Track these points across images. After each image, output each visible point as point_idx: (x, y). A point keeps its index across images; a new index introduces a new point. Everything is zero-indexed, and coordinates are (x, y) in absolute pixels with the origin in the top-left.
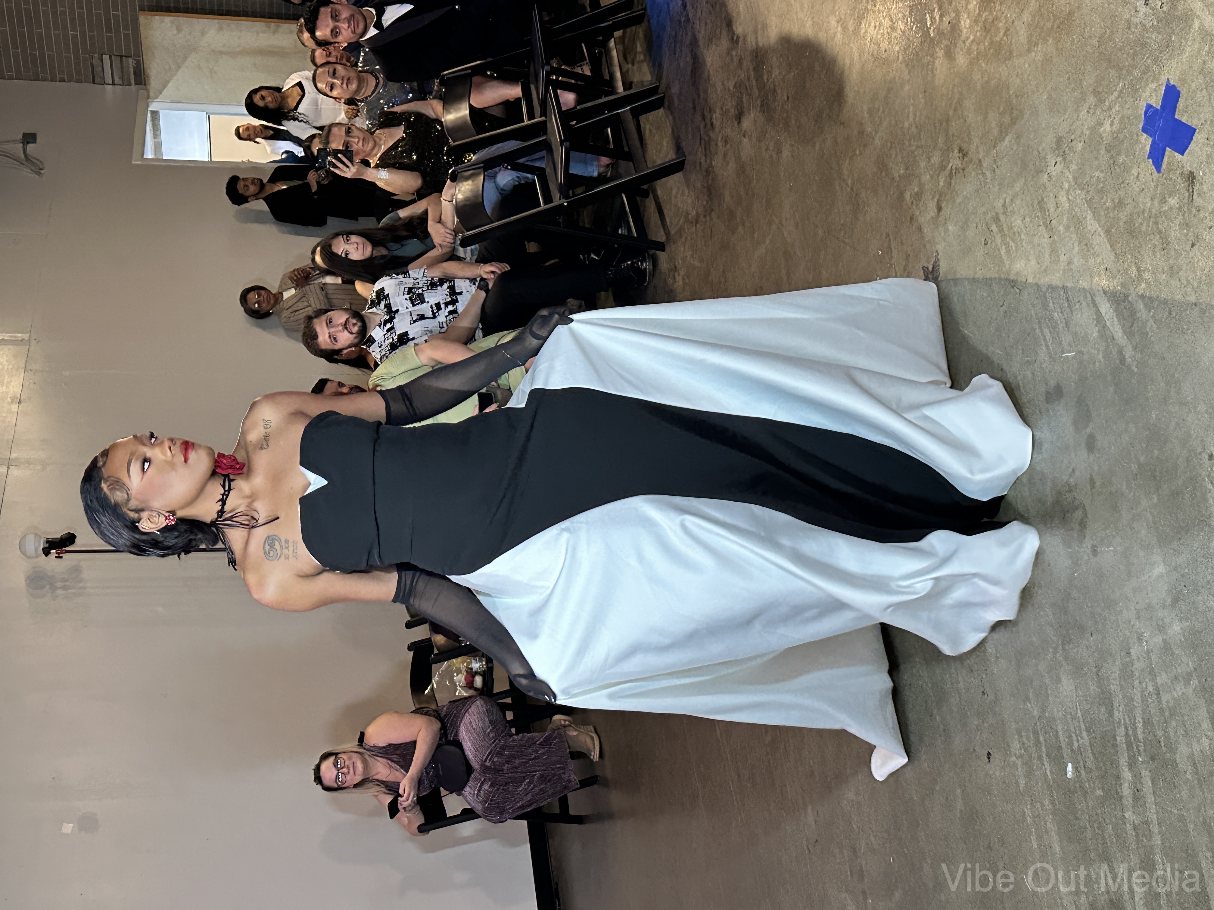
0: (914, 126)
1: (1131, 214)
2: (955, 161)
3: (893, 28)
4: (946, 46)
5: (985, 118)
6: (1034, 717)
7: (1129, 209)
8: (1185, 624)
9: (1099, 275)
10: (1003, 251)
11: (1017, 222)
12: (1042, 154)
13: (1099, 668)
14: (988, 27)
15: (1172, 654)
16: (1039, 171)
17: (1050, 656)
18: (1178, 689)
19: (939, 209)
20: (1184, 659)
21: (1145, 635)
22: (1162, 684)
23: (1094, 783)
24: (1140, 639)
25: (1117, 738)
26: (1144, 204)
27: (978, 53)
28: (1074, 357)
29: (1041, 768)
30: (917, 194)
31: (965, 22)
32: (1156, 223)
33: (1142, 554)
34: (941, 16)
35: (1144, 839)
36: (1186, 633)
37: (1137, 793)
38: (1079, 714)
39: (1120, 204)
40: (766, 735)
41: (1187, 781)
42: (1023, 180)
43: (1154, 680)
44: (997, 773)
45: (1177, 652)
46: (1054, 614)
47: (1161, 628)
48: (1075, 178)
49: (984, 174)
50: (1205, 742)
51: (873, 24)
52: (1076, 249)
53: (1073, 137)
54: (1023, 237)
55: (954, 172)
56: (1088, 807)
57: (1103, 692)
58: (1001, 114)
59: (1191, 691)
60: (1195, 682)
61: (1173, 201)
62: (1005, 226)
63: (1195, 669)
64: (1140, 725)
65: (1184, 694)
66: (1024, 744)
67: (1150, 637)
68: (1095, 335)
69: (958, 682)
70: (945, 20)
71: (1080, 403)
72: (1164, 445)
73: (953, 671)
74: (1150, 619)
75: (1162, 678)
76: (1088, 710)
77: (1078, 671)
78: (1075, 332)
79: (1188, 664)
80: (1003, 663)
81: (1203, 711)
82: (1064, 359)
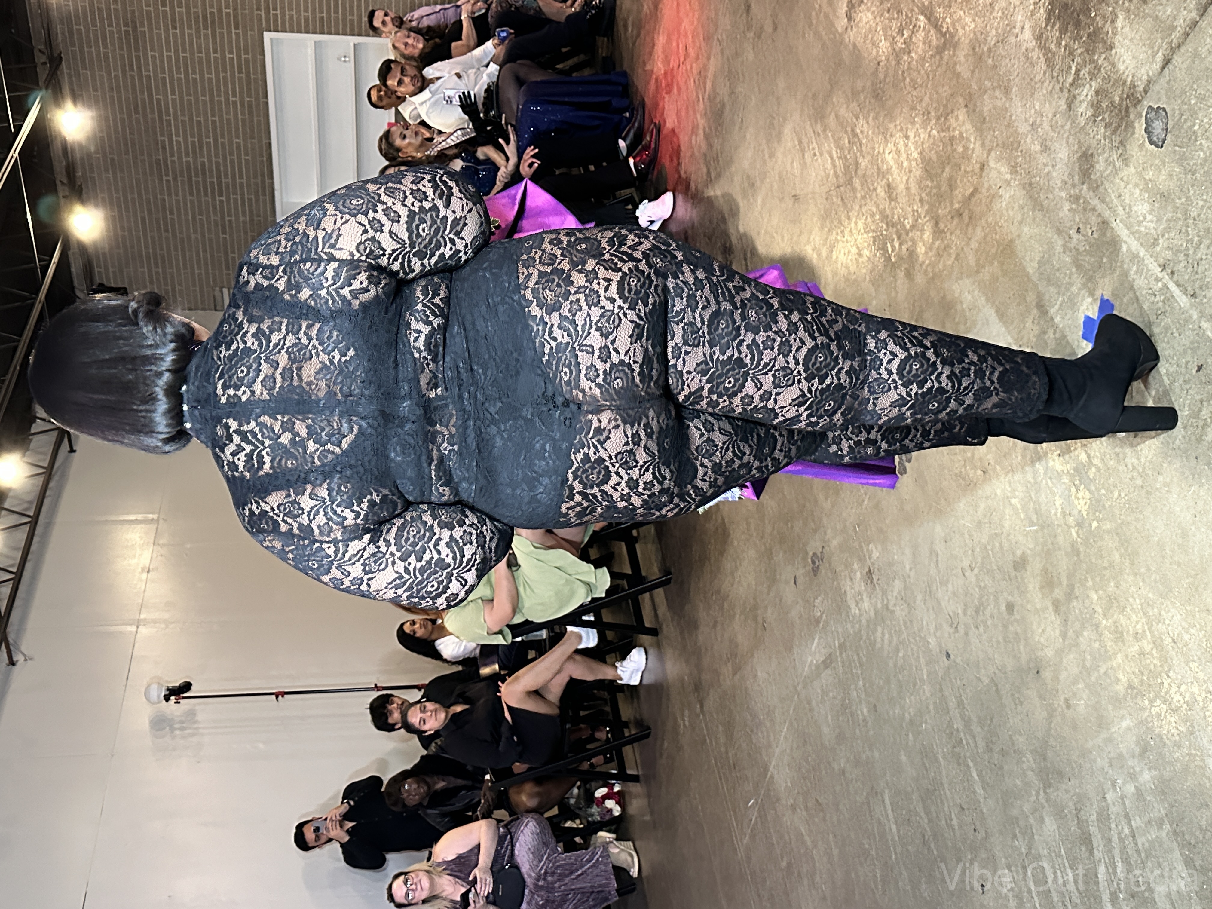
3: (860, 255)
4: (906, 269)
6: (1022, 853)
8: (1154, 773)
9: (1054, 460)
13: (1078, 811)
14: (941, 253)
15: (1145, 800)
17: (1033, 798)
18: (1152, 833)
21: (1118, 781)
22: (1137, 828)
24: (1114, 785)
27: (934, 274)
28: (1037, 531)
29: (1031, 900)
31: (921, 249)
33: (1110, 707)
34: (901, 244)
36: (1156, 781)
38: (1063, 852)
40: (782, 858)
43: (1129, 823)
44: (991, 904)
45: (1149, 799)
46: (1035, 760)
47: (1133, 776)
51: (842, 252)
57: (1083, 834)
59: (1164, 834)
60: (1167, 827)
63: (1166, 814)
64: (1119, 864)
65: (1157, 837)
67: (1124, 784)
68: (1053, 512)
69: (951, 820)
70: (904, 248)
71: (1045, 571)
72: (1123, 610)
73: (946, 809)
74: (1122, 767)
75: (1137, 822)
76: (1071, 849)
77: (1059, 814)
78: (1035, 509)
79: (1159, 810)
80: (990, 802)
81: (1177, 854)
82: (1028, 533)
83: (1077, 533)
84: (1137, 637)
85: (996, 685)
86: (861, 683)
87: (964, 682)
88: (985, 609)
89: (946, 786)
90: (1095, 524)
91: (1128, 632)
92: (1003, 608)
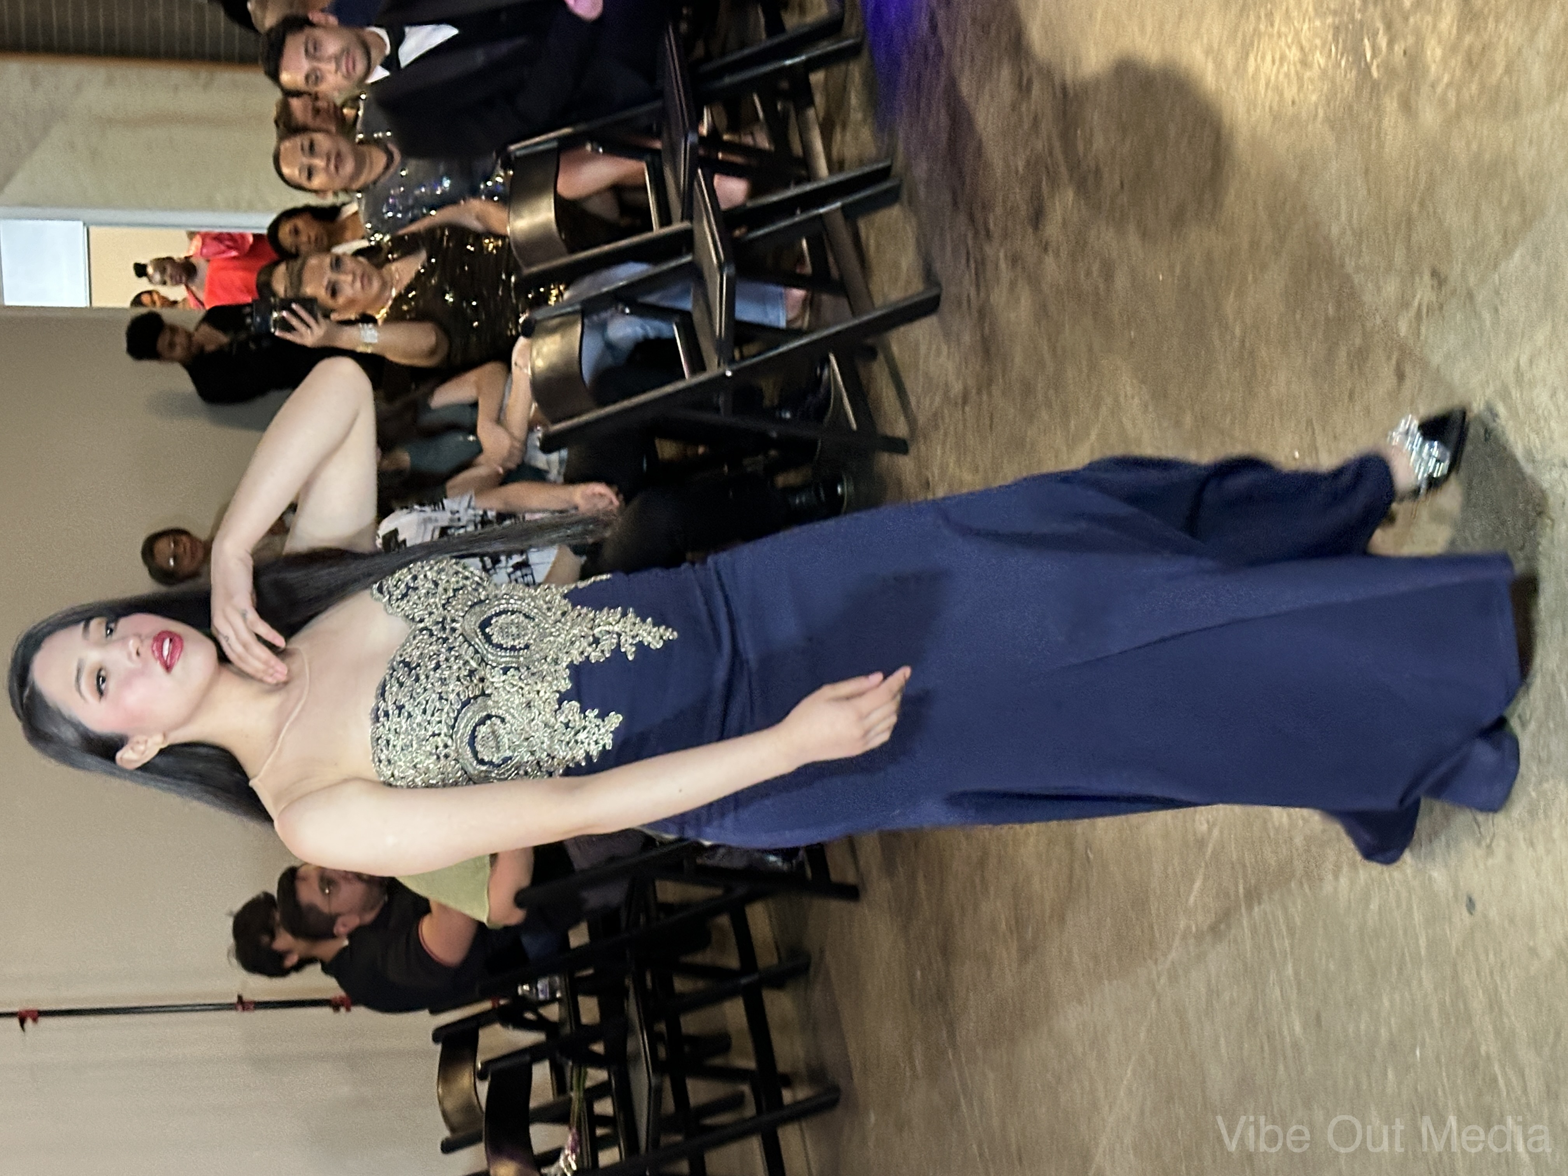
0: (1349, 232)
2: (1424, 294)
3: (1305, 63)
4: (1401, 95)
5: (1476, 217)
14: (1475, 59)
19: (1401, 376)
27: (1460, 106)
30: (1361, 351)
31: (1434, 52)
34: (1391, 43)
42: (1550, 324)
49: (1477, 315)
51: (1269, 58)
54: (1553, 424)
55: (1425, 311)
58: (1504, 209)
62: (1520, 407)
70: (1398, 49)
86: (1290, 971)
87: (1503, 958)
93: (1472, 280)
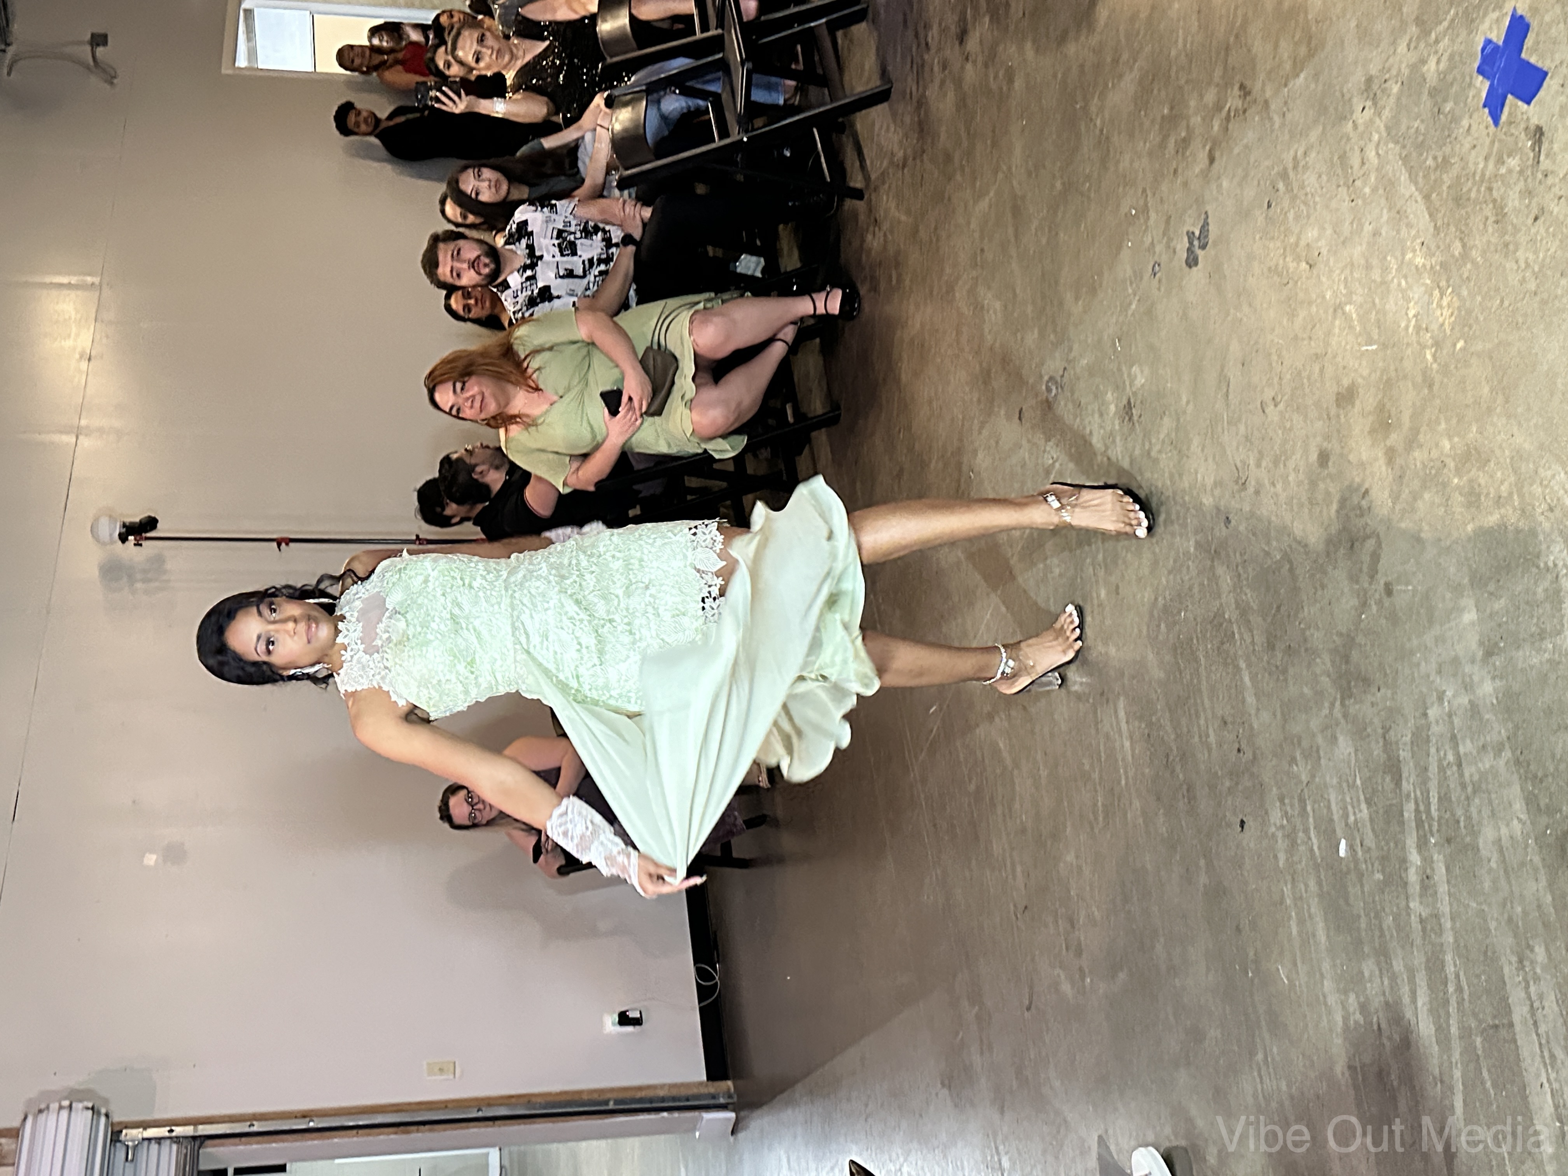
0: (1183, 55)
1: (1458, 177)
2: (1233, 101)
5: (1275, 48)
6: (1301, 782)
7: (1455, 171)
8: (1498, 683)
9: (1414, 251)
10: (1291, 215)
11: (1310, 179)
12: (1347, 97)
13: (1386, 730)
15: (1481, 719)
16: (1343, 118)
17: (1326, 711)
18: (1486, 760)
19: (1212, 160)
20: (1496, 725)
21: (1447, 693)
22: (1465, 754)
23: (1373, 865)
24: (1440, 698)
25: (1406, 815)
26: (1476, 164)
28: (1374, 352)
29: (1307, 843)
30: (1184, 140)
32: (1490, 189)
33: (1448, 595)
35: (1433, 936)
36: (1500, 695)
37: (1426, 878)
38: (1358, 782)
39: (1445, 164)
40: (970, 780)
41: (1490, 870)
42: (1321, 128)
43: (1455, 747)
44: (1252, 845)
45: (1487, 716)
46: (1333, 662)
47: (1468, 686)
48: (1388, 128)
49: (1270, 119)
50: (1516, 825)
52: (1385, 217)
53: (1387, 76)
54: (1317, 199)
55: (1232, 114)
56: (1363, 892)
57: (1389, 758)
58: (1296, 44)
59: (1502, 762)
60: (1507, 754)
61: (1513, 163)
62: (1295, 184)
63: (1508, 738)
64: (1434, 800)
65: (1492, 767)
66: (1286, 813)
67: (1454, 696)
68: (1403, 325)
69: (1208, 736)
71: (1381, 408)
72: (1485, 465)
73: (1202, 722)
74: (1455, 675)
75: (1466, 747)
76: (1370, 778)
77: (1360, 732)
78: (1378, 321)
79: (1498, 731)
80: (1265, 716)
81: (1516, 789)
82: (1363, 354)
83: (1434, 356)
84: (1499, 501)
85: (1290, 562)
87: (1246, 557)
88: (1287, 459)
89: (1205, 694)
90: (1460, 344)
91: (1488, 494)
92: (1314, 457)
93: (1268, 94)
